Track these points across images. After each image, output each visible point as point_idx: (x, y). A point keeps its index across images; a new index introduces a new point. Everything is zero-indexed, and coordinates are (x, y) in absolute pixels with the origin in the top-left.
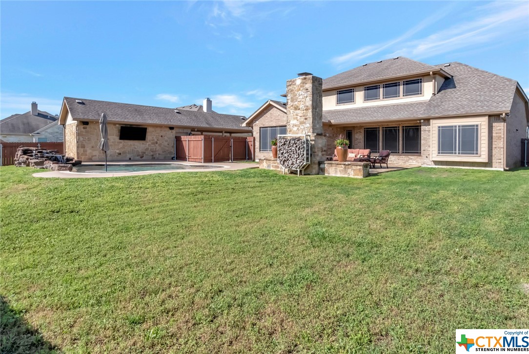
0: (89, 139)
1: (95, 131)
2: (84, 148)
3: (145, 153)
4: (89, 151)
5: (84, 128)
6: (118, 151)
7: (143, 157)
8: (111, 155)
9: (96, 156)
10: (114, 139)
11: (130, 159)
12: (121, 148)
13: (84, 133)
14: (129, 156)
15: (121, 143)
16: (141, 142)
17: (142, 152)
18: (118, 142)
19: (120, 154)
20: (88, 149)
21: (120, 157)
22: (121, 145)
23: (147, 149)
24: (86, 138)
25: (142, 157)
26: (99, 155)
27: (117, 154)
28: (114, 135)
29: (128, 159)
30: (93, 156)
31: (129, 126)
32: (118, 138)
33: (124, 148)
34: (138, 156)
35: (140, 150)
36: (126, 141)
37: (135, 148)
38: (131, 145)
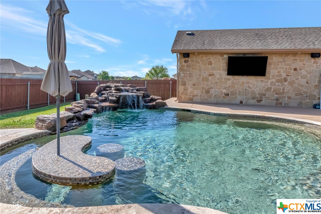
0: (191, 75)
1: (198, 64)
2: (185, 85)
3: (265, 95)
4: (190, 90)
5: (185, 62)
6: (225, 91)
7: (261, 100)
8: (215, 96)
9: (197, 96)
10: (220, 75)
11: (241, 102)
12: (229, 86)
13: (185, 68)
14: (239, 98)
15: (229, 80)
16: (259, 78)
17: (259, 94)
18: (225, 79)
19: (228, 95)
20: (189, 87)
21: (226, 100)
22: (229, 83)
23: (269, 89)
24: (187, 74)
25: (259, 101)
26: (201, 96)
27: (223, 95)
28: (220, 70)
29: (238, 102)
30: (193, 96)
31: (241, 56)
32: (226, 72)
33: (234, 87)
34: (253, 98)
35: (257, 91)
36: (236, 77)
37: (249, 87)
38: (244, 83)
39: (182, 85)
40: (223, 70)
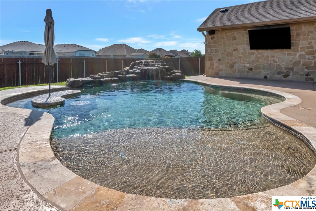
0: (216, 51)
1: (223, 40)
2: (212, 61)
3: (292, 69)
4: (216, 65)
5: (212, 38)
6: (248, 65)
7: (288, 75)
8: (239, 70)
9: (222, 70)
10: (244, 49)
11: (266, 77)
12: (253, 61)
13: (212, 44)
14: (263, 73)
15: (253, 54)
16: (286, 51)
17: (286, 68)
18: (249, 53)
19: (251, 69)
20: (215, 62)
21: (250, 75)
22: (253, 57)
23: (297, 63)
24: (213, 49)
25: (286, 76)
26: (225, 70)
27: (247, 70)
28: (244, 44)
29: (262, 77)
30: (219, 71)
31: (266, 28)
32: (249, 47)
33: (258, 61)
34: (279, 73)
35: (283, 65)
36: (261, 51)
37: (275, 61)
38: (268, 56)
39: (209, 60)
40: (247, 44)
